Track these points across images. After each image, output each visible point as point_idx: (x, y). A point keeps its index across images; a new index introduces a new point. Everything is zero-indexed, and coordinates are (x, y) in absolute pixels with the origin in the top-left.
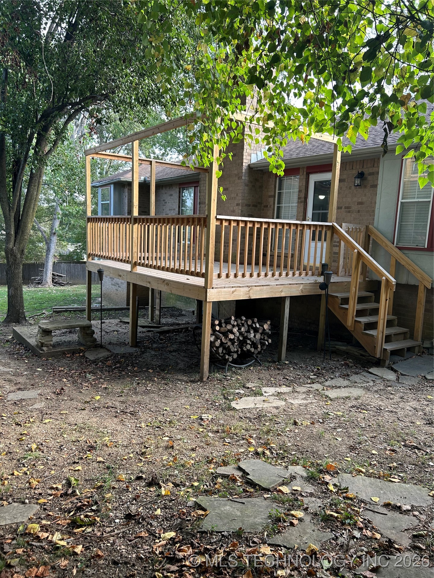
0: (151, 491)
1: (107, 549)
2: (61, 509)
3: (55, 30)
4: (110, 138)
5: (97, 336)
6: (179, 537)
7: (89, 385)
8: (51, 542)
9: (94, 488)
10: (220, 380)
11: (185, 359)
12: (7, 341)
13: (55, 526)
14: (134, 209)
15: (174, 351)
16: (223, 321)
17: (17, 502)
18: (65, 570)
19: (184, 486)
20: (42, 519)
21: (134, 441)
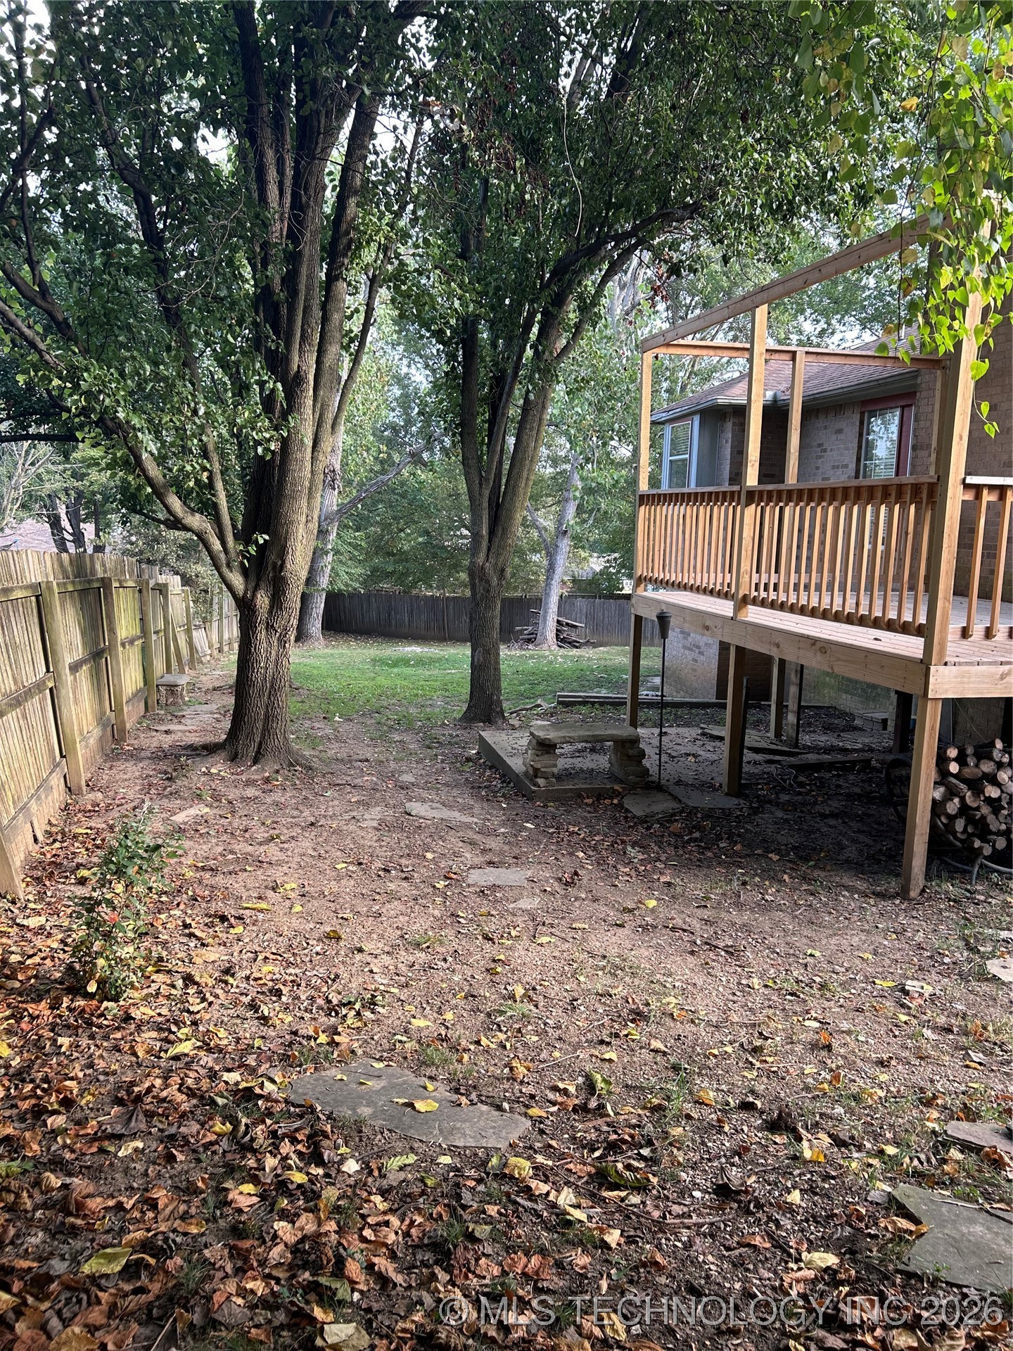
0: (775, 1143)
1: (674, 1252)
2: (575, 1138)
3: (589, 74)
4: (695, 307)
5: (650, 762)
6: (847, 1270)
7: (633, 873)
8: (554, 1205)
9: (644, 1108)
10: (955, 901)
11: (862, 837)
12: (468, 760)
13: (562, 1172)
14: (749, 470)
15: (833, 815)
16: (970, 751)
17: (487, 1104)
18: (584, 1276)
19: (860, 1148)
20: (536, 1152)
21: (735, 1018)
